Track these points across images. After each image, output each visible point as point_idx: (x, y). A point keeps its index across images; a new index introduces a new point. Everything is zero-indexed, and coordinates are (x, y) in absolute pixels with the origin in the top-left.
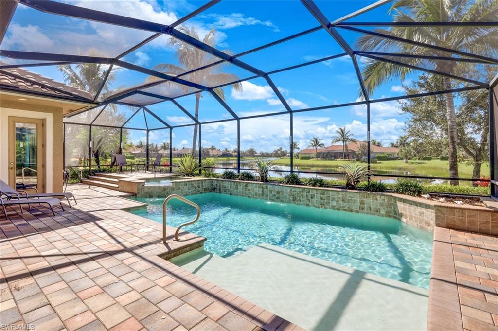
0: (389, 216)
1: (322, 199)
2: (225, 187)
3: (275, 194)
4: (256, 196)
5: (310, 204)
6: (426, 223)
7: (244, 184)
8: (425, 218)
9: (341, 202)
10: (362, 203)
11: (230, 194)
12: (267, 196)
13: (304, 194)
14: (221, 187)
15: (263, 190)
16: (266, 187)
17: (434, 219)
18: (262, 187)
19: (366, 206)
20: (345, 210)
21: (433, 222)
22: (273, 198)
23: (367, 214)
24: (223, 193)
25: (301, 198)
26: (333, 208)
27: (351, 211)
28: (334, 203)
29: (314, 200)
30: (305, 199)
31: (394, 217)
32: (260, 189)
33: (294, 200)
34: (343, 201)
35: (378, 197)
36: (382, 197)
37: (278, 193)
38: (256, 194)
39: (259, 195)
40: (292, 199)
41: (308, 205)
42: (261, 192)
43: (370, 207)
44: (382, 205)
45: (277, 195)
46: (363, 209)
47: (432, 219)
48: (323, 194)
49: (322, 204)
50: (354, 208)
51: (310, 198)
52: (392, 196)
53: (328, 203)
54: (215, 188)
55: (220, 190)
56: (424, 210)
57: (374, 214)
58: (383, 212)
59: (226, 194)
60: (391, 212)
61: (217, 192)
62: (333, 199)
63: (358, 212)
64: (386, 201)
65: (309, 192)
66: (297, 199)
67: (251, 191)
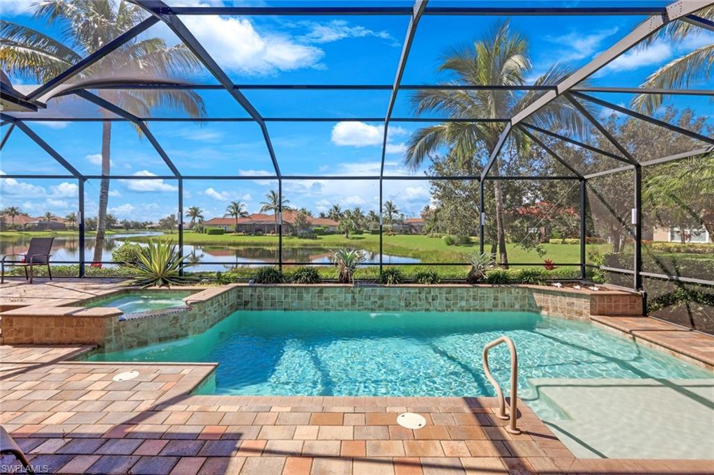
0: (524, 310)
1: (447, 299)
2: (273, 298)
3: (376, 300)
4: (341, 306)
5: (432, 308)
6: (576, 313)
7: (317, 290)
8: (575, 308)
9: (471, 301)
10: (496, 299)
11: (285, 310)
12: (361, 304)
13: (423, 295)
14: (263, 299)
15: (353, 298)
16: (360, 291)
17: (589, 308)
18: (353, 292)
19: (500, 302)
20: (477, 310)
21: (587, 312)
22: (373, 307)
23: (501, 310)
24: (265, 309)
25: (418, 302)
26: (462, 309)
27: (484, 310)
28: (463, 303)
29: (437, 303)
30: (424, 302)
31: (529, 311)
32: (347, 295)
33: (406, 306)
34: (474, 299)
35: (513, 290)
36: (517, 290)
37: (381, 298)
38: (340, 304)
39: (347, 305)
40: (403, 304)
41: (427, 310)
42: (349, 300)
43: (504, 303)
44: (516, 298)
45: (379, 302)
46: (496, 306)
47: (585, 308)
48: (449, 293)
49: (448, 307)
50: (487, 306)
51: (430, 300)
52: (527, 288)
53: (455, 304)
54: (246, 303)
55: (259, 304)
56: (574, 300)
57: (509, 310)
58: (517, 306)
59: (275, 309)
60: (525, 306)
61: (252, 309)
62: (462, 298)
63: (491, 310)
64: (520, 293)
65: (430, 292)
66: (412, 303)
67: (331, 300)
